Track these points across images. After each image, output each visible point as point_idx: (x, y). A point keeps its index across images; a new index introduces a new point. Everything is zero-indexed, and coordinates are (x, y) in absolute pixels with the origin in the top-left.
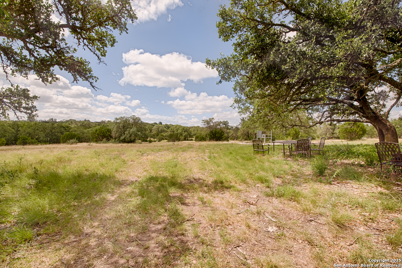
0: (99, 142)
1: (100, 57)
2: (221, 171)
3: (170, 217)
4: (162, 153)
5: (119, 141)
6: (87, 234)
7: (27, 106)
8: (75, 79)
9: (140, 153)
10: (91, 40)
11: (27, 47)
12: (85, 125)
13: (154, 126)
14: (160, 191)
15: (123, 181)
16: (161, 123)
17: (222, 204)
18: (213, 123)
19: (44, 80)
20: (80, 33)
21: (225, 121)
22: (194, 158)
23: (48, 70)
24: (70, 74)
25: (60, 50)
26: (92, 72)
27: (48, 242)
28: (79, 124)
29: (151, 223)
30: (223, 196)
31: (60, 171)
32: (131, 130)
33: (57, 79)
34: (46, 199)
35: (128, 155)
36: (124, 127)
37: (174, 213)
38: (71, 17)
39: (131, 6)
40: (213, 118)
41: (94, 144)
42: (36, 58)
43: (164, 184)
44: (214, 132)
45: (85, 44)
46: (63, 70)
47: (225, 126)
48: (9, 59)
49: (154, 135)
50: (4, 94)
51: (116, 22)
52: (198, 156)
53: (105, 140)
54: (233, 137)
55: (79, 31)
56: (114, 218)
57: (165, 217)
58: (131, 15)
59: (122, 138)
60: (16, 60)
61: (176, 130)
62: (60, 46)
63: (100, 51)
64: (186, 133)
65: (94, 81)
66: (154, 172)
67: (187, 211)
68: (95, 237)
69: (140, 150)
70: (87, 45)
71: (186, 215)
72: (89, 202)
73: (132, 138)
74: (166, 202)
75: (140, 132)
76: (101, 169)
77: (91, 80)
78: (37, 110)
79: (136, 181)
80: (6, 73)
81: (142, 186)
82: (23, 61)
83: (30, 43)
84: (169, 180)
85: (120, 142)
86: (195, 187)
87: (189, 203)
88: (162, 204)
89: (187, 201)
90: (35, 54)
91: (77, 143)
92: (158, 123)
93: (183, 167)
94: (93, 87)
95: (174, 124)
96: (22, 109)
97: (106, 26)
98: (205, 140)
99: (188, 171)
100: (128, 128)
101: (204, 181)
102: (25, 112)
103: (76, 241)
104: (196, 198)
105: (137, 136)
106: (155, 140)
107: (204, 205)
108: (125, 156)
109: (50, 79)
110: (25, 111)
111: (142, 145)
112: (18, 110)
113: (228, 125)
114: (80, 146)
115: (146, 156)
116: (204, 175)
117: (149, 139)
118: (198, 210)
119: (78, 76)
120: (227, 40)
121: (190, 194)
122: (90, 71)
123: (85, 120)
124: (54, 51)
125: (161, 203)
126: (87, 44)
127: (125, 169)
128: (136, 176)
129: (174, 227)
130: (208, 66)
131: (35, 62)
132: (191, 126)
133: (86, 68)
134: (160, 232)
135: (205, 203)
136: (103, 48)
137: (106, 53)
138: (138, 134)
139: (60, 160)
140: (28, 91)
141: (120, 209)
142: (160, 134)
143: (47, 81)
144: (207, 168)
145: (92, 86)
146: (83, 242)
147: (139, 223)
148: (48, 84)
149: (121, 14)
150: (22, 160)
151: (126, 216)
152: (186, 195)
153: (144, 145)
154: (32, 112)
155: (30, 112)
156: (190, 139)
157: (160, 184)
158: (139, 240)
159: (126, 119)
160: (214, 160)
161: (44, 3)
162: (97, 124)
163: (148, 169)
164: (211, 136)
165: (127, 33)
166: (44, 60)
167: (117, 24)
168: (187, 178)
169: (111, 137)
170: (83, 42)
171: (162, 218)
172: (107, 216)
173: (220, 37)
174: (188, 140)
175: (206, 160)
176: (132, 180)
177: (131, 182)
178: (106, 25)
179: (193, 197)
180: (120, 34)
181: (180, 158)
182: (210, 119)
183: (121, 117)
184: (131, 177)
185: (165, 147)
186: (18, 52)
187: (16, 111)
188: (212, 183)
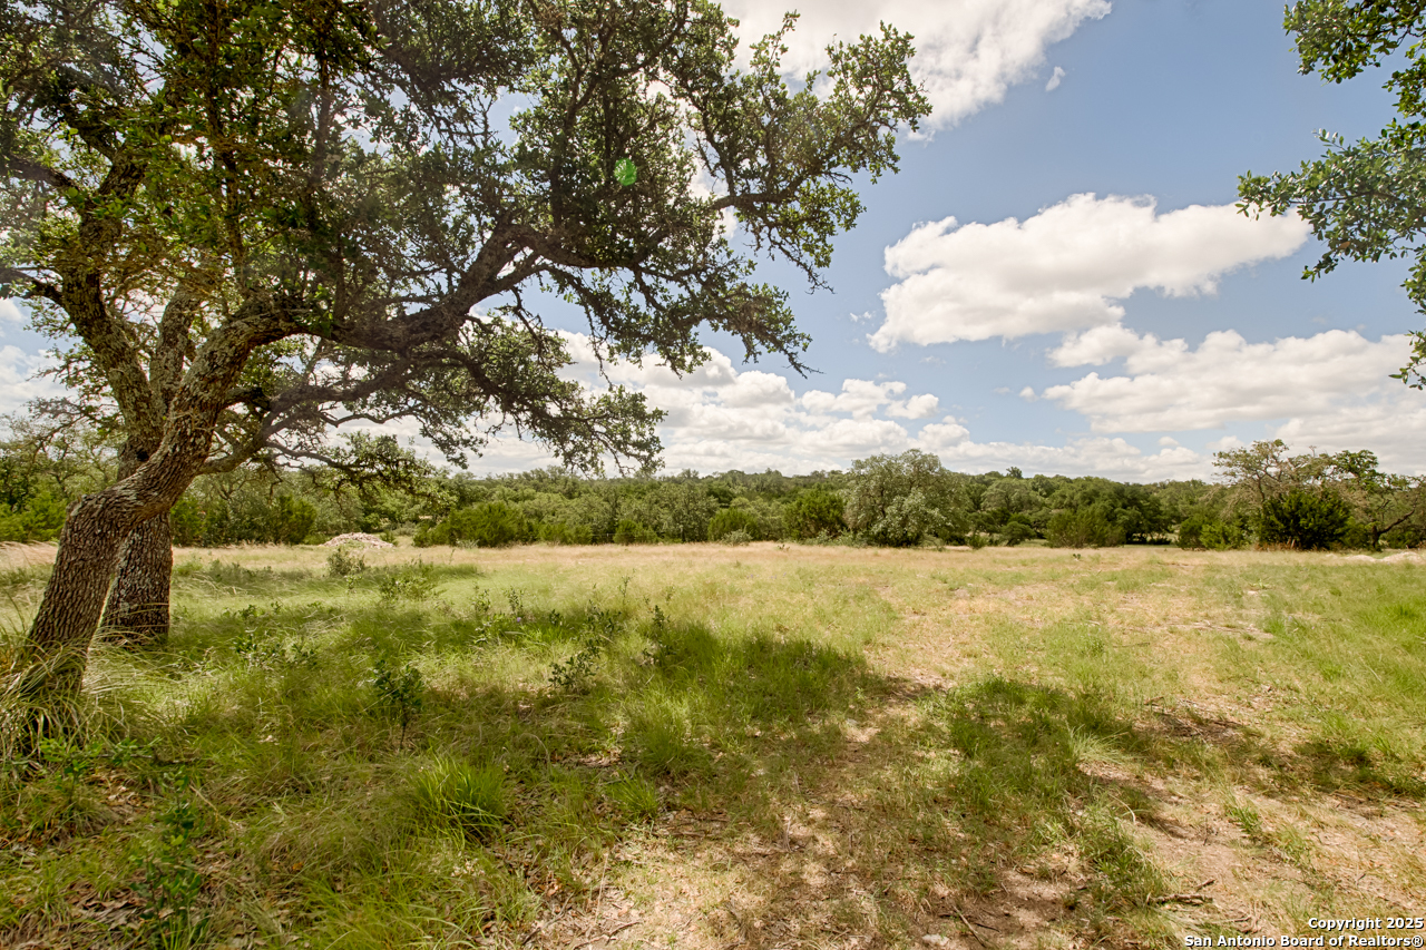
0: (809, 540)
1: (816, 270)
2: (1352, 703)
3: (1093, 862)
4: (1030, 590)
5: (866, 539)
6: (793, 842)
7: (640, 438)
8: (750, 350)
9: (940, 586)
10: (789, 225)
11: (642, 283)
12: (769, 486)
13: (988, 484)
14: (1035, 742)
15: (889, 679)
16: (1016, 474)
17: (1372, 869)
18: (1279, 464)
19: (676, 363)
20: (763, 213)
21: (1355, 450)
22: (1186, 622)
23: (685, 337)
24: (739, 337)
25: (715, 274)
26: (792, 324)
27: (694, 837)
28: (754, 485)
29: (1009, 864)
30: (1376, 827)
31: (714, 626)
32: (908, 502)
33: (705, 356)
34: (685, 701)
35: (900, 589)
36: (881, 490)
37: (1111, 851)
38: (738, 173)
39: (908, 76)
40: (1279, 443)
41: (793, 546)
42: (659, 307)
43: (1054, 718)
44: (1285, 505)
45: (774, 243)
46: (721, 329)
47: (1351, 475)
48: (604, 321)
49: (989, 520)
50: (595, 411)
51: (861, 147)
52: (1207, 616)
53: (823, 533)
54: (1406, 529)
55: (758, 206)
56: (873, 810)
57: (1067, 857)
58: (908, 104)
59: (877, 528)
60: (618, 322)
61: (1083, 498)
62: (713, 262)
63: (813, 252)
64: (1132, 511)
65: (798, 349)
66: (1001, 661)
67: (1171, 859)
68: (817, 858)
69: (944, 572)
70: (780, 244)
71: (1171, 876)
72: (794, 734)
73: (911, 530)
74: (1068, 796)
75: (937, 510)
76: (821, 629)
77: (790, 347)
78: (661, 448)
79: (937, 688)
80: (600, 358)
81: (963, 714)
82: (633, 320)
83: (649, 272)
84: (1070, 703)
85: (869, 544)
86: (1207, 756)
87: (1177, 823)
88: (1050, 799)
89: (1167, 812)
90: (658, 299)
91: (749, 541)
92: (1005, 473)
93: (1132, 657)
94: (797, 366)
95: (1073, 477)
96: (631, 449)
97: (833, 170)
98: (1237, 543)
99: (1157, 677)
100: (895, 494)
101: (1249, 734)
102: (636, 456)
103: (764, 856)
104: (1213, 807)
105: (926, 522)
106: (996, 536)
107: (1262, 852)
108: (889, 590)
109: (688, 359)
110: (637, 452)
111: (943, 554)
112: (621, 450)
113: (1374, 473)
114: (758, 550)
115: (965, 598)
116: (1250, 705)
117: (970, 534)
118: (1233, 869)
119: (756, 341)
120: (1352, 73)
121: (1177, 785)
122: (787, 320)
123: (769, 473)
124: (700, 281)
125: (1047, 795)
126: (779, 239)
127: (894, 639)
128: (936, 669)
129: (1115, 910)
130: (1253, 206)
131: (656, 320)
132: (1158, 481)
133: (777, 312)
134: (1053, 916)
135: (1268, 840)
136: (824, 241)
137: (831, 255)
138: (932, 516)
139: (711, 591)
140: (643, 398)
141: (889, 782)
142: (1014, 515)
143: (683, 367)
144: (1261, 676)
145: (794, 364)
146: (787, 866)
147: (964, 851)
148: (684, 373)
149: (877, 114)
150: (629, 583)
151: (911, 811)
152: (1158, 784)
153: (954, 555)
154: (652, 455)
155: (646, 453)
156: (1156, 536)
157: (1032, 714)
158: (970, 919)
159: (890, 464)
160: (1302, 639)
161: (674, 153)
162: (801, 481)
163: (976, 648)
164: (1272, 524)
165: (896, 170)
166: (679, 310)
167: (865, 151)
168: (1156, 709)
169: (843, 525)
170: (769, 235)
171: (1055, 859)
172: (850, 796)
173: (1308, 68)
174: (1143, 542)
175: (1250, 639)
176: (922, 682)
177: (918, 688)
178: (832, 165)
179: (1196, 797)
180: (875, 181)
181: (1112, 620)
182: (1260, 446)
183: (874, 458)
184: (918, 671)
185: (1039, 570)
186: (622, 299)
187: (619, 453)
188: (1301, 750)
